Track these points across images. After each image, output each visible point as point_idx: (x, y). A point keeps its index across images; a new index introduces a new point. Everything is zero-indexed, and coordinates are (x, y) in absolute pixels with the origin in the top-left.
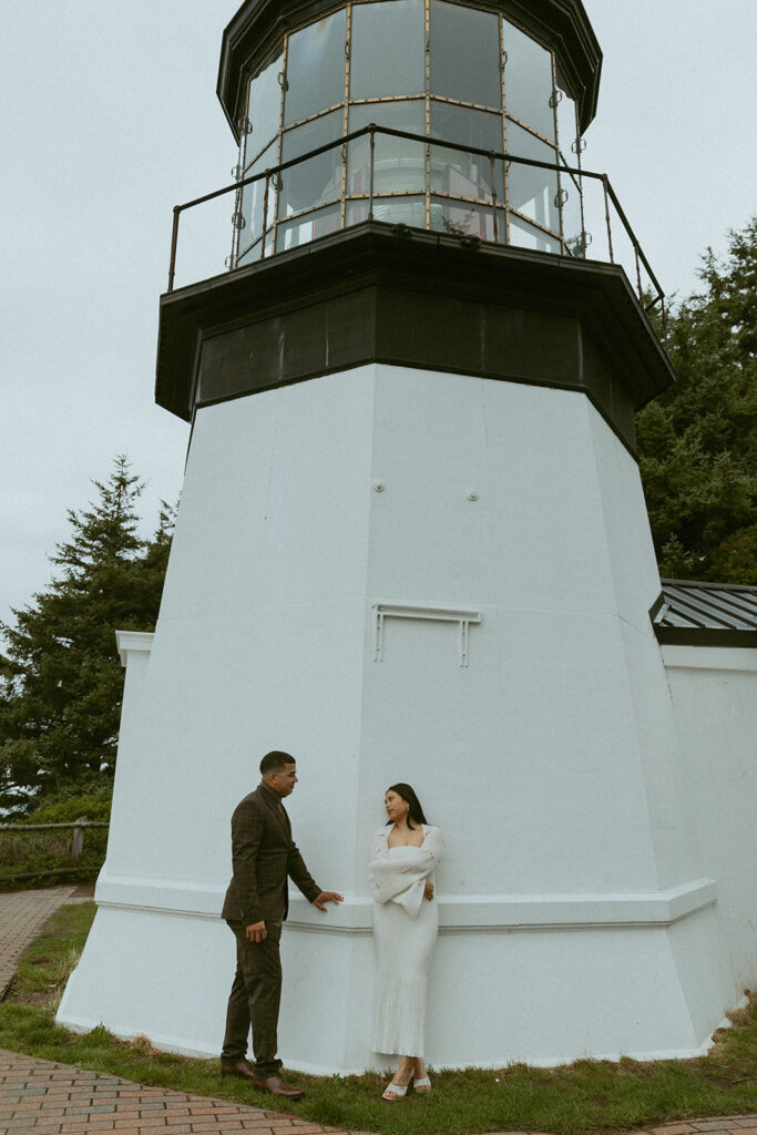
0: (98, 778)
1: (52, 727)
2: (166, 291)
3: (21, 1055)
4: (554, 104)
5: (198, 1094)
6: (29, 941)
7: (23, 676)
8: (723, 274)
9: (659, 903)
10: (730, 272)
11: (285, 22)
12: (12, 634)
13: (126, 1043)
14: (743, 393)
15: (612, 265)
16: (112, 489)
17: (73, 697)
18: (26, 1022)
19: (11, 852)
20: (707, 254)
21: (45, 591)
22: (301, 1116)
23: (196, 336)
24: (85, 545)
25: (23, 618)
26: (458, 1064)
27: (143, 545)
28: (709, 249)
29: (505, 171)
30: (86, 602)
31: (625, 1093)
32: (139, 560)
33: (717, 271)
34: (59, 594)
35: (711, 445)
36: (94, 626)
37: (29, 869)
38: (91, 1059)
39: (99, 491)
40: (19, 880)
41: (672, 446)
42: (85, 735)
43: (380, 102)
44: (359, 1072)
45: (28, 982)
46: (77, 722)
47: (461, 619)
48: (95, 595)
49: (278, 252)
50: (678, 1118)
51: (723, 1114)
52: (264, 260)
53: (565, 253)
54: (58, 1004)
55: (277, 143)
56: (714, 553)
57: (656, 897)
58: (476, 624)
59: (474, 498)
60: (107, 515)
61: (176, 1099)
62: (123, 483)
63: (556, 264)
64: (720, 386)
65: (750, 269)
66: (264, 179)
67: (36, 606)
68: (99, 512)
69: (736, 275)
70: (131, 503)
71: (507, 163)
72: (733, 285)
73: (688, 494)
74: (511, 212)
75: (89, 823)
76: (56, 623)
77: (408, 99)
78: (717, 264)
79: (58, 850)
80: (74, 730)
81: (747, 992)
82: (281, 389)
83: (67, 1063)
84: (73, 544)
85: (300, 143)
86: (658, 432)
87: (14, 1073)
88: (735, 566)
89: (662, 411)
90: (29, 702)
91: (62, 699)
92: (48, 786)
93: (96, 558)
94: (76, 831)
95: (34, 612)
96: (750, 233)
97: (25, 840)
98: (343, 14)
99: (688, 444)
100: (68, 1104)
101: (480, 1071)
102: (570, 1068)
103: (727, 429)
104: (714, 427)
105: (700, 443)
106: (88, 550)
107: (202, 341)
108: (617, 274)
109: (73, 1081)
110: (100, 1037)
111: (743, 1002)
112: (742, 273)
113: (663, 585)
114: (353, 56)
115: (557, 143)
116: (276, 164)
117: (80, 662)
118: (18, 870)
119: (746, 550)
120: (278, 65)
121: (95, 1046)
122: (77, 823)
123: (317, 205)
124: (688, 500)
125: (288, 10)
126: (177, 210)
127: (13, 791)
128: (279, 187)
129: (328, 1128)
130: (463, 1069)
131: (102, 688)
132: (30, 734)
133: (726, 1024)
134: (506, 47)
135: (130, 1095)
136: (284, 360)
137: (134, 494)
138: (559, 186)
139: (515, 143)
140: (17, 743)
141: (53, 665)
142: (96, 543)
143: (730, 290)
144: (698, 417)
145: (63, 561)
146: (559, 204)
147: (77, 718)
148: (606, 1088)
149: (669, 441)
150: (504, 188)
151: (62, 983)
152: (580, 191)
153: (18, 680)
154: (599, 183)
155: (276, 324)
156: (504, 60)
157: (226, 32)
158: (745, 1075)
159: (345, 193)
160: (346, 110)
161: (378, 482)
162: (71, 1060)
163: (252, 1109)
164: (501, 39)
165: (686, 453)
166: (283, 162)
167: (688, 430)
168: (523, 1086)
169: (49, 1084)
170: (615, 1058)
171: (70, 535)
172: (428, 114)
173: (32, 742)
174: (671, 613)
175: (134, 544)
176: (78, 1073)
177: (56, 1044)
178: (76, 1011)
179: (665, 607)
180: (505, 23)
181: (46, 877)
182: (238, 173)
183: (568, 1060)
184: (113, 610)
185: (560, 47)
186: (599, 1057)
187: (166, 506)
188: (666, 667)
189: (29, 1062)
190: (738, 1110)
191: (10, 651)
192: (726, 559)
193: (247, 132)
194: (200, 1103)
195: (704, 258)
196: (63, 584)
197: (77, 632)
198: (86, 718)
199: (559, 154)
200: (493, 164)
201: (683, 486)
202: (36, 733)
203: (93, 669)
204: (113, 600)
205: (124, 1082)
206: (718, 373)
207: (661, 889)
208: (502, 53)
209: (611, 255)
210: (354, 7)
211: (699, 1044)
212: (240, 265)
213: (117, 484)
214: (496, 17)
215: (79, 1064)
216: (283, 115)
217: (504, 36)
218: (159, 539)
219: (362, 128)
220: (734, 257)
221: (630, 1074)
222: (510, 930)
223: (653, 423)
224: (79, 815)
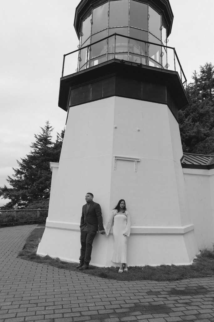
0: (42, 199)
1: (31, 187)
2: (61, 77)
3: (29, 261)
4: (161, 29)
5: (72, 271)
6: (28, 236)
7: (24, 175)
8: (198, 77)
9: (182, 229)
10: (200, 77)
11: (92, 6)
12: (21, 164)
13: (54, 259)
14: (202, 108)
15: (175, 72)
16: (45, 129)
17: (36, 180)
18: (29, 254)
19: (22, 216)
20: (194, 72)
21: (29, 154)
22: (97, 276)
23: (69, 89)
24: (39, 143)
25: (24, 161)
26: (133, 265)
27: (53, 143)
28: (195, 71)
29: (148, 47)
30: (39, 157)
31: (173, 273)
32: (52, 147)
33: (197, 77)
34: (33, 155)
35: (194, 121)
36: (41, 163)
37: (27, 220)
38: (46, 263)
39: (42, 130)
40: (24, 222)
41: (184, 121)
42: (39, 189)
43: (117, 28)
44: (110, 266)
45: (29, 245)
46: (37, 186)
47: (135, 160)
48: (41, 155)
49: (90, 67)
50: (186, 278)
51: (197, 278)
52: (87, 69)
53: (162, 68)
54: (37, 250)
55: (90, 38)
56: (194, 147)
57: (181, 228)
58: (139, 162)
59: (139, 131)
60: (44, 136)
61: (67, 272)
62: (48, 128)
63: (161, 71)
64: (197, 106)
65: (205, 76)
66: (87, 48)
67: (27, 158)
68: (42, 135)
69: (201, 78)
70: (50, 133)
71: (149, 44)
72: (201, 80)
73: (188, 133)
74: (150, 57)
75: (41, 209)
76: (32, 162)
77: (124, 27)
78: (197, 75)
79: (33, 216)
80: (37, 188)
81: (200, 251)
82: (91, 103)
83: (40, 263)
84: (36, 143)
85: (96, 38)
86: (181, 117)
87: (28, 265)
88: (198, 151)
89: (182, 112)
90: (26, 181)
91: (33, 181)
92: (30, 201)
93: (41, 146)
94: (38, 211)
95: (26, 159)
96: (205, 67)
97: (25, 213)
98: (107, 4)
99: (188, 120)
100: (41, 272)
101: (138, 267)
102: (160, 267)
103: (198, 117)
104: (195, 116)
105: (191, 120)
106: (40, 144)
107: (71, 90)
108: (176, 74)
109: (42, 267)
110: (47, 258)
111: (199, 253)
112: (203, 77)
113: (183, 154)
114: (110, 15)
115: (161, 40)
116: (89, 44)
117: (38, 172)
118: (24, 220)
119: (202, 147)
120: (90, 17)
121: (47, 259)
122: (38, 209)
123: (100, 55)
124: (188, 134)
125: (93, 3)
126: (65, 56)
127: (22, 202)
128: (90, 50)
129: (104, 279)
130: (134, 266)
131: (43, 178)
132: (26, 188)
133: (196, 258)
134: (149, 13)
135: (56, 270)
136: (92, 95)
137: (51, 131)
138: (162, 51)
139: (151, 39)
140: (23, 191)
141: (32, 172)
142: (41, 143)
143: (200, 82)
144: (191, 114)
145: (33, 147)
146: (161, 56)
147: (37, 185)
148: (168, 271)
149: (184, 119)
150: (148, 51)
151: (37, 245)
152: (167, 53)
153: (23, 176)
154: (173, 50)
155: (90, 86)
156: (149, 17)
157: (77, 8)
158: (201, 269)
159: (107, 52)
160: (108, 30)
161: (115, 126)
162: (41, 263)
163: (85, 274)
164: (148, 11)
165: (188, 123)
166: (92, 43)
167: (188, 117)
168: (149, 270)
169: (37, 268)
170: (170, 265)
171: (35, 140)
172: (129, 31)
173: (26, 190)
174: (186, 161)
175: (51, 143)
176: (43, 265)
177: (37, 259)
178: (41, 251)
179: (184, 159)
180: (149, 7)
181: (31, 222)
182: (79, 46)
183: (159, 265)
184: (46, 159)
185: (163, 14)
186: (167, 264)
187: (58, 134)
188: (184, 174)
189: (31, 263)
190: (200, 277)
191: (21, 169)
192: (197, 149)
193: (82, 36)
194: (73, 273)
195: (194, 73)
196: (33, 152)
197: (37, 164)
198: (39, 185)
199: (162, 43)
200: (146, 44)
201: (187, 131)
202: (27, 188)
203: (41, 173)
204: (46, 157)
205: (54, 267)
206: (196, 103)
207: (182, 226)
208: (148, 15)
209: (175, 69)
210: (110, 2)
211: (190, 262)
212: (80, 70)
213: (46, 128)
214: (147, 5)
215: (43, 263)
216: (91, 31)
217: (149, 10)
218: (57, 142)
219: (113, 34)
220: (201, 73)
221: (174, 268)
222: (146, 234)
223: (180, 115)
224: (38, 208)
